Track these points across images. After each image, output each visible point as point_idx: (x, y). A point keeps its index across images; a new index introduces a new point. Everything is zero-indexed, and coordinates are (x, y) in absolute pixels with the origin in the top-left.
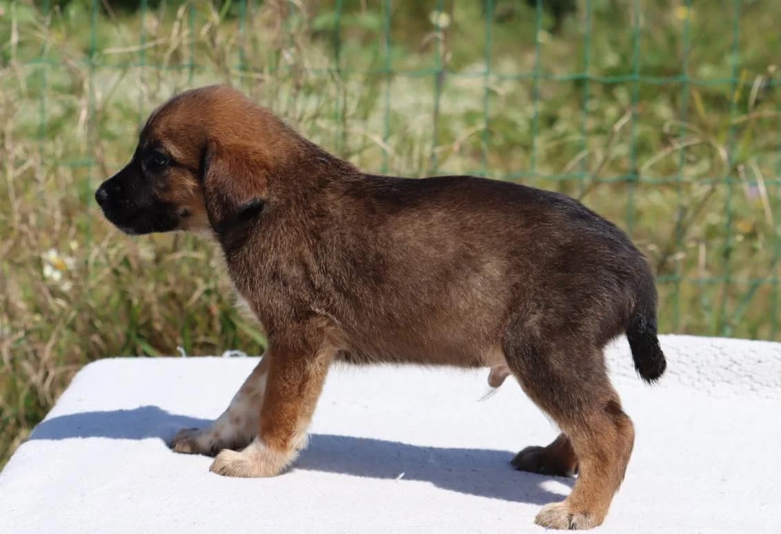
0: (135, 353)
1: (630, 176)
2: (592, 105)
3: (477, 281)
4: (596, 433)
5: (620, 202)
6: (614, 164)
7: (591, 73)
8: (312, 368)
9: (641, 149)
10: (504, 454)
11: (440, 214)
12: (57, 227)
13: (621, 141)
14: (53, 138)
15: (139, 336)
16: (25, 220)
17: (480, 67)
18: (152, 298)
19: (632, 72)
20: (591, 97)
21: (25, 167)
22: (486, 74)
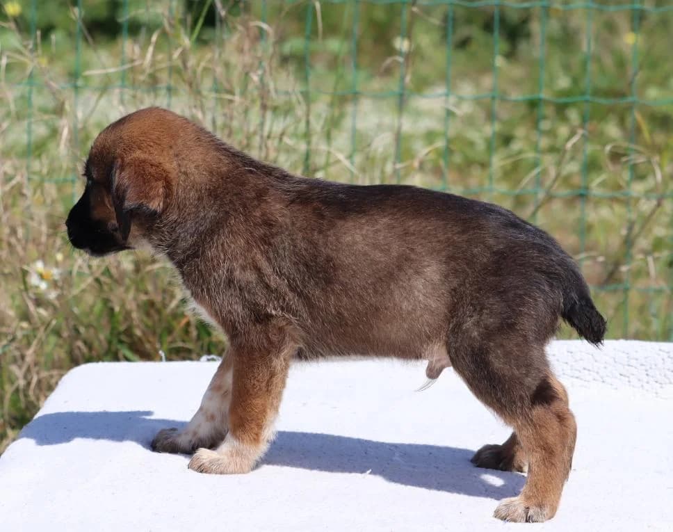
0: (116, 358)
1: (582, 192)
2: (545, 125)
3: (419, 283)
4: (540, 426)
5: (572, 216)
6: (567, 180)
7: (544, 95)
8: (277, 363)
9: (591, 166)
10: (464, 452)
11: (385, 220)
12: (44, 239)
13: (573, 158)
14: (39, 156)
15: (121, 342)
16: (14, 232)
17: (441, 90)
18: (131, 306)
19: (583, 93)
20: (545, 118)
21: (14, 182)
22: (447, 95)
